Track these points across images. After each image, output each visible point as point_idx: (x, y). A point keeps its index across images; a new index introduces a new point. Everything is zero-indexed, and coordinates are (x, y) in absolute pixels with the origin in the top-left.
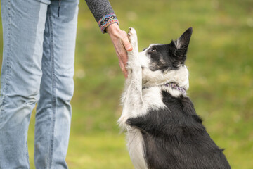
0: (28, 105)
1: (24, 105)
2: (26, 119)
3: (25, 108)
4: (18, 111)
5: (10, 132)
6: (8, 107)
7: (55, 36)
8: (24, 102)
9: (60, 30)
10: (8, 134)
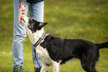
0: (22, 38)
1: (20, 38)
2: (21, 43)
3: (20, 39)
4: (18, 40)
5: (16, 47)
6: (15, 39)
7: (35, 16)
8: (20, 37)
9: (36, 14)
10: (15, 48)
